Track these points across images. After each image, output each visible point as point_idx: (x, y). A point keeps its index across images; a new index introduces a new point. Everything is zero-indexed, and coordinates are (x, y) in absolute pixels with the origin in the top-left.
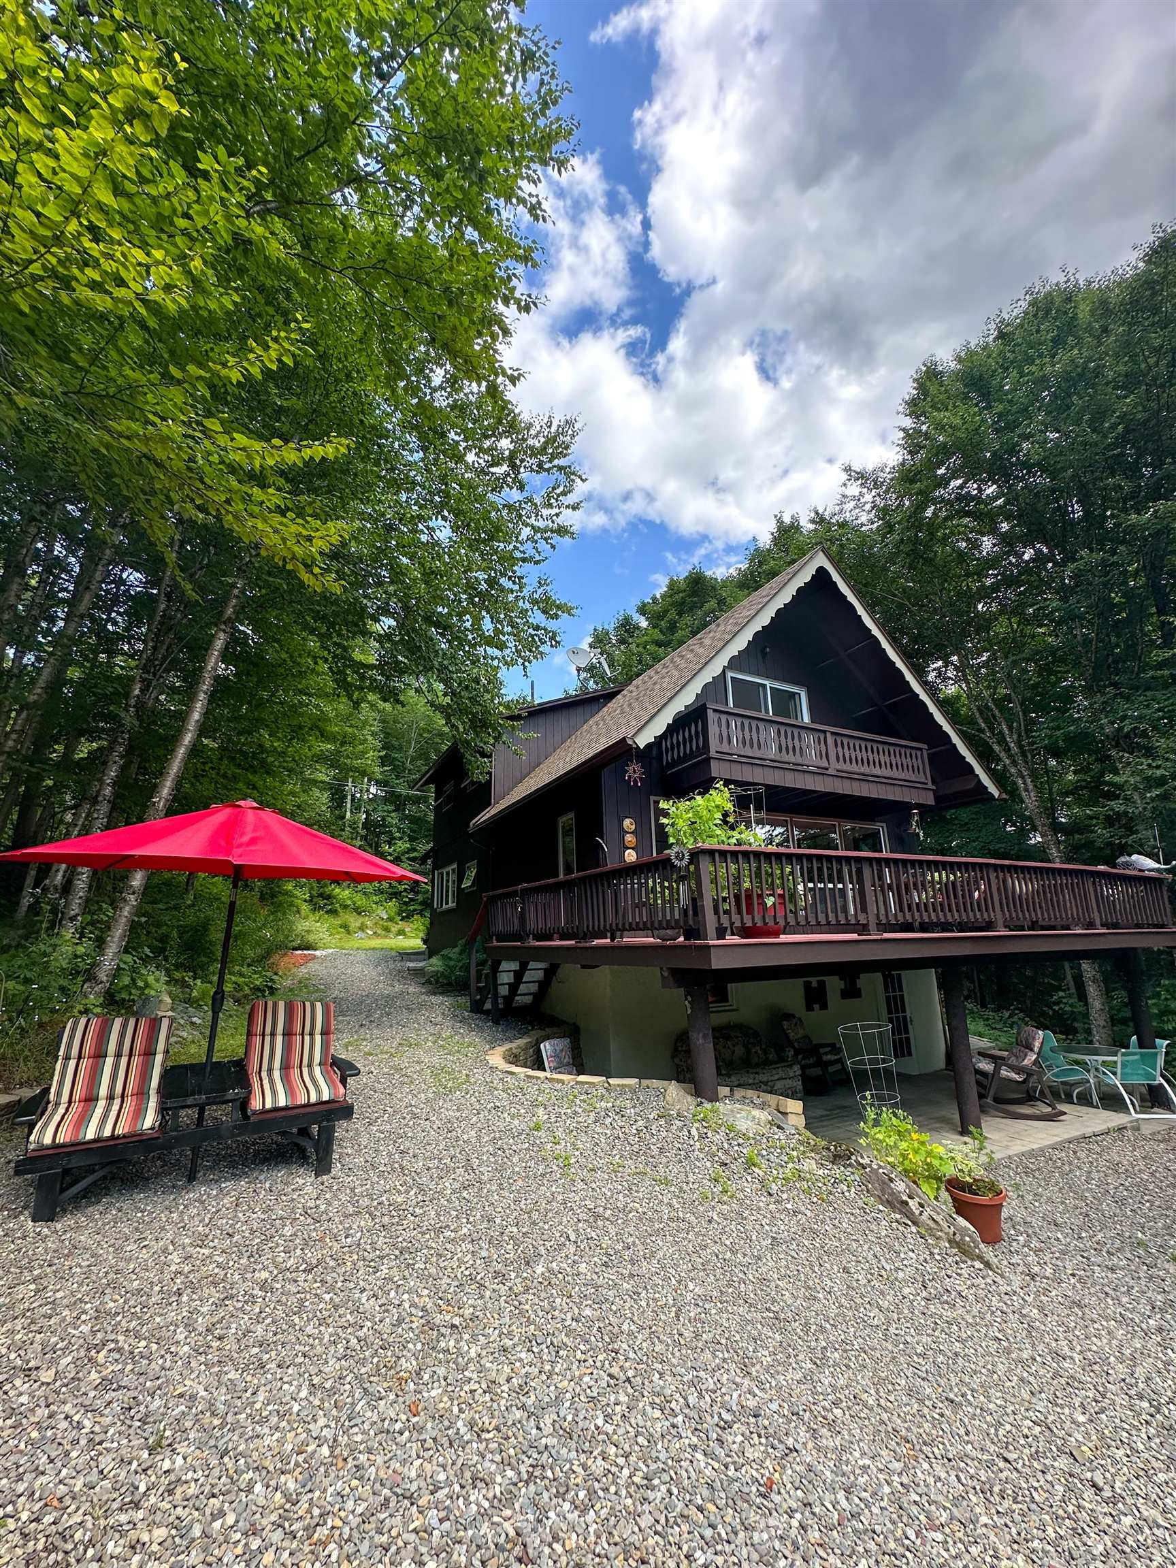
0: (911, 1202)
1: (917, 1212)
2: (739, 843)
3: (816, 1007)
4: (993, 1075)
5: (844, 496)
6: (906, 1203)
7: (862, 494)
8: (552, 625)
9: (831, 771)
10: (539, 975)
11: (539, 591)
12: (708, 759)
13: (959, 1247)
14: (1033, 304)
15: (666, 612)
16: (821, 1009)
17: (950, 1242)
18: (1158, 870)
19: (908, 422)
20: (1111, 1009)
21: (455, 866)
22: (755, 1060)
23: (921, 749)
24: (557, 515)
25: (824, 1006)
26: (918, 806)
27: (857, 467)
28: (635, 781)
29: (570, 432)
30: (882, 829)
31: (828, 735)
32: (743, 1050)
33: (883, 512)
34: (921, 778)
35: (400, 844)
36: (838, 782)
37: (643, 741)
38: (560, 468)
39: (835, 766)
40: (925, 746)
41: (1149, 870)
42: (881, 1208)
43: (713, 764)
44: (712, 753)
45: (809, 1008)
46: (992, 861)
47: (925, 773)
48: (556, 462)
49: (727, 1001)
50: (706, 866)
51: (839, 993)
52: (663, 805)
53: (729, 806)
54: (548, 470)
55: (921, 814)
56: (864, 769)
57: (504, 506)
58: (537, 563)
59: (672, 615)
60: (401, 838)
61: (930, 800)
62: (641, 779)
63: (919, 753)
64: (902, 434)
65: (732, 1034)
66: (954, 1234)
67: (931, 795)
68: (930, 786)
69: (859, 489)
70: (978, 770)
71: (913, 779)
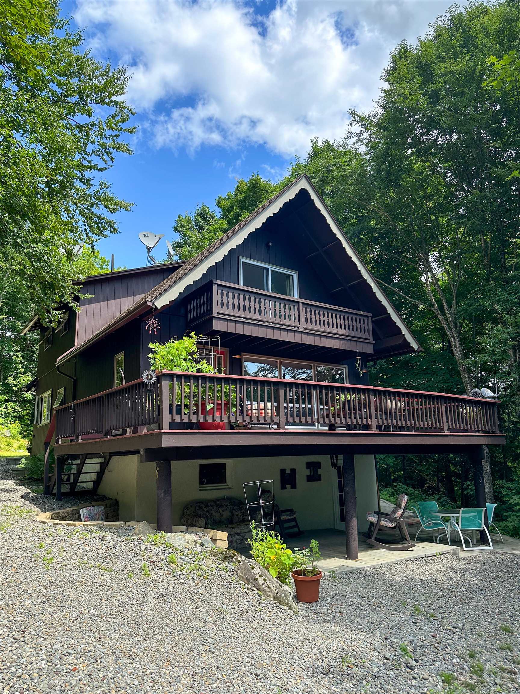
0: (260, 579)
1: (261, 584)
2: (198, 371)
3: (288, 486)
4: (377, 524)
5: (350, 133)
6: (257, 579)
7: (361, 133)
8: (110, 217)
9: (300, 330)
10: (97, 468)
11: (101, 191)
12: (212, 318)
13: (278, 600)
14: (452, 19)
15: (233, 207)
16: (292, 488)
17: (274, 597)
18: (493, 398)
19: (386, 86)
20: (495, 492)
21: (50, 392)
22: (235, 520)
23: (367, 317)
24: (117, 136)
25: (294, 486)
26: (361, 354)
27: (359, 113)
28: (153, 331)
29: (122, 78)
30: (345, 369)
31: (301, 305)
32: (230, 514)
33: (374, 147)
34: (366, 335)
35: (23, 377)
36: (304, 337)
37: (160, 303)
38: (116, 103)
39: (303, 326)
40: (371, 315)
41: (489, 398)
42: (241, 582)
43: (215, 322)
44: (215, 314)
45: (283, 487)
46: (372, 387)
47: (369, 333)
48: (114, 98)
49: (226, 483)
50: (165, 384)
51: (305, 478)
52: (151, 345)
53: (195, 348)
54: (108, 104)
55: (362, 360)
56: (326, 329)
57: (77, 126)
58: (101, 170)
59: (236, 209)
60: (24, 373)
61: (370, 349)
62: (157, 329)
63: (366, 319)
64: (383, 95)
65: (223, 503)
66: (277, 593)
67: (371, 347)
68: (371, 341)
69: (360, 128)
70: (404, 331)
71: (360, 336)
